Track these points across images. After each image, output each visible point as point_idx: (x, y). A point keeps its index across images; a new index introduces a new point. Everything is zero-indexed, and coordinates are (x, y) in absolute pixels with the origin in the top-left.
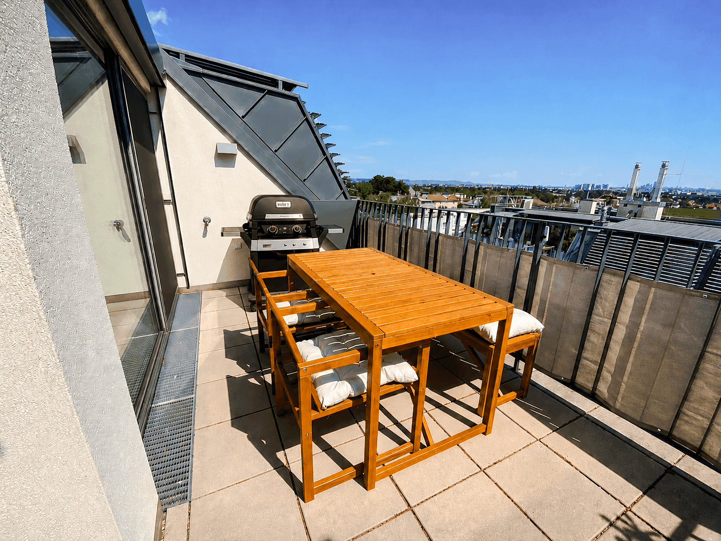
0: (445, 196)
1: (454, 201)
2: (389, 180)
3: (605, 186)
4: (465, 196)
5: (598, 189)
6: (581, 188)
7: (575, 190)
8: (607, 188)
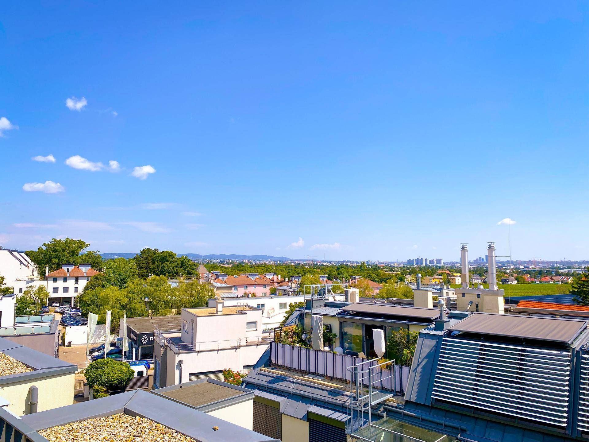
0: (253, 278)
1: (265, 285)
2: (167, 257)
3: (439, 261)
4: (279, 276)
5: (432, 265)
6: (414, 263)
7: (409, 267)
8: (441, 264)
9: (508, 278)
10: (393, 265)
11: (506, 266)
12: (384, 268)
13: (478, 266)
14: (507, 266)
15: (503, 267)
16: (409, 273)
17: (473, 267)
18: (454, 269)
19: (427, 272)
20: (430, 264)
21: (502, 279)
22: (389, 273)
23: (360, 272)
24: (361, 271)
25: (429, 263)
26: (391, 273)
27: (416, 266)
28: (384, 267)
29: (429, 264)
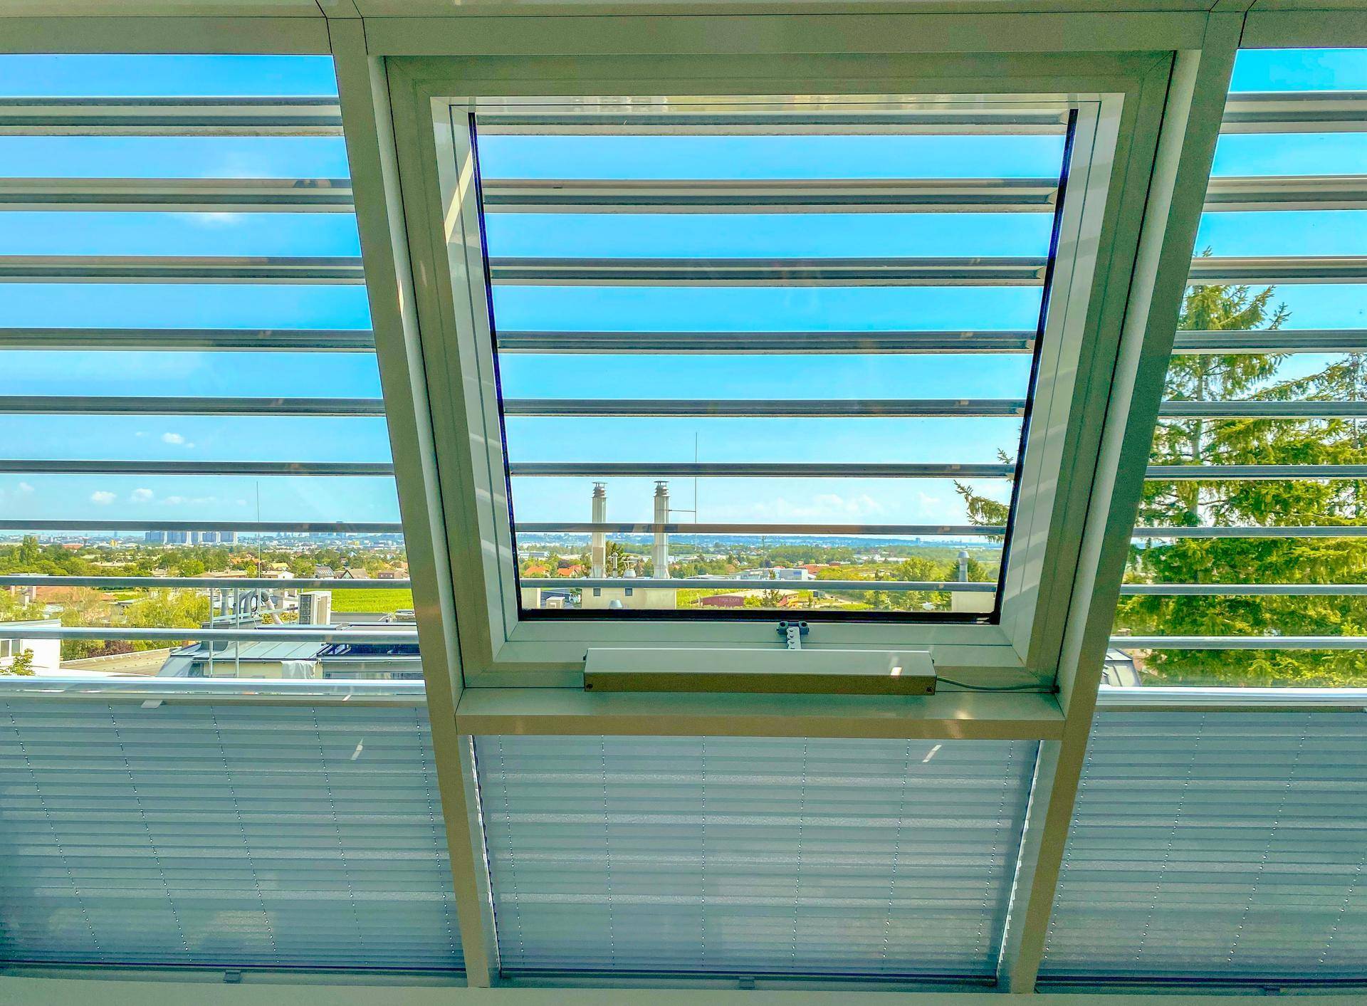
5: (210, 543)
6: (163, 540)
7: (150, 548)
8: (232, 541)
9: (392, 572)
10: (104, 544)
11: (380, 545)
12: (83, 552)
13: (319, 547)
14: (383, 545)
15: (376, 549)
16: (161, 564)
17: (308, 548)
18: (268, 553)
19: (207, 562)
20: (204, 541)
21: (380, 574)
22: (103, 565)
23: (20, 564)
24: (21, 561)
25: (202, 539)
26: (109, 564)
27: (169, 547)
28: (80, 549)
29: (203, 543)
